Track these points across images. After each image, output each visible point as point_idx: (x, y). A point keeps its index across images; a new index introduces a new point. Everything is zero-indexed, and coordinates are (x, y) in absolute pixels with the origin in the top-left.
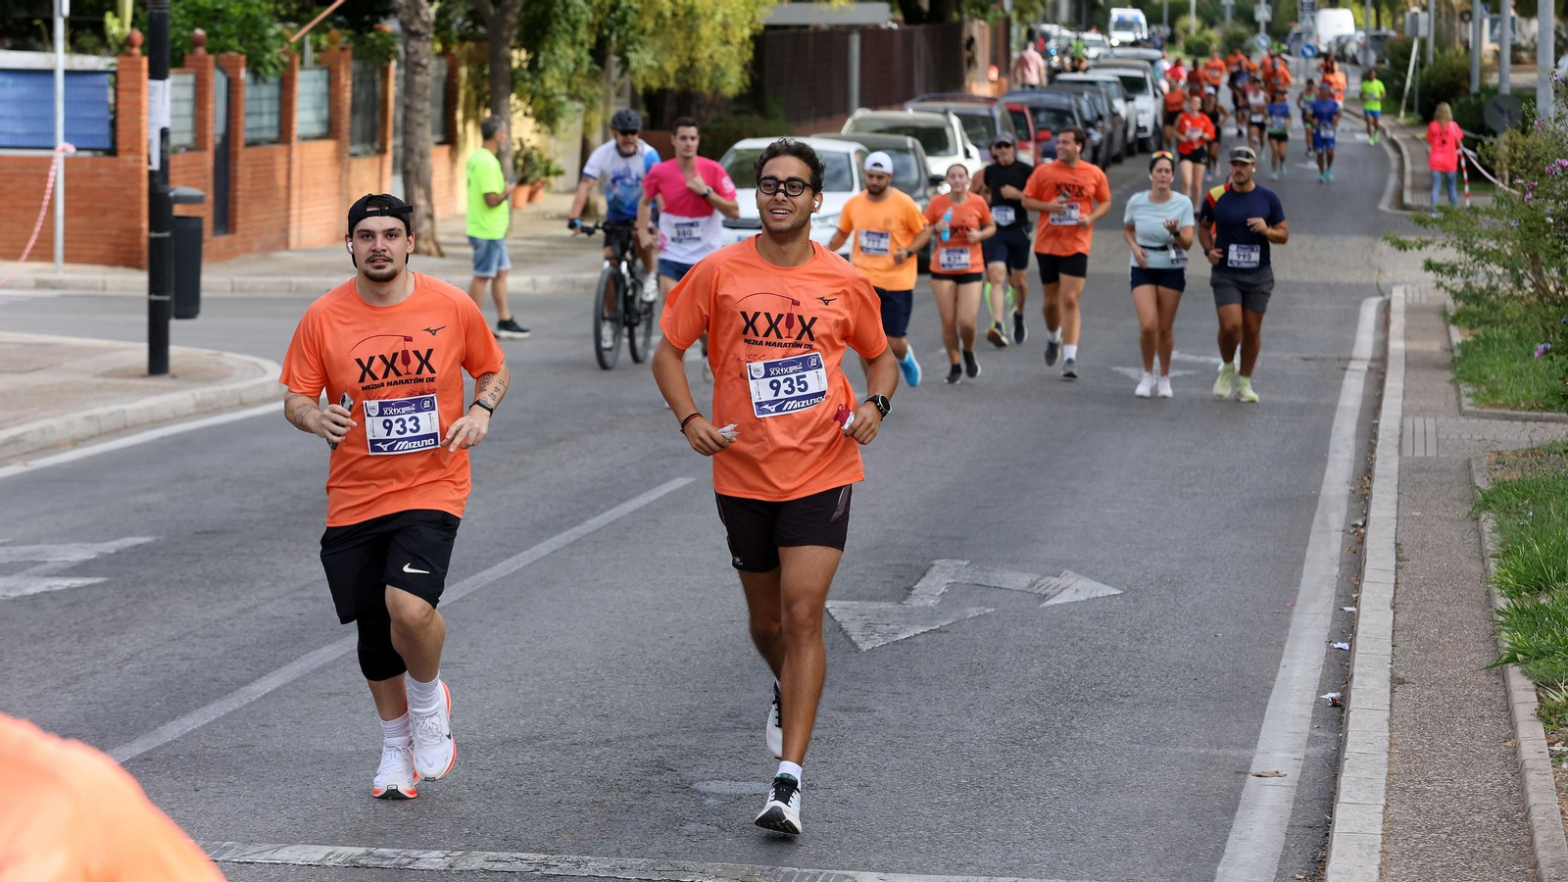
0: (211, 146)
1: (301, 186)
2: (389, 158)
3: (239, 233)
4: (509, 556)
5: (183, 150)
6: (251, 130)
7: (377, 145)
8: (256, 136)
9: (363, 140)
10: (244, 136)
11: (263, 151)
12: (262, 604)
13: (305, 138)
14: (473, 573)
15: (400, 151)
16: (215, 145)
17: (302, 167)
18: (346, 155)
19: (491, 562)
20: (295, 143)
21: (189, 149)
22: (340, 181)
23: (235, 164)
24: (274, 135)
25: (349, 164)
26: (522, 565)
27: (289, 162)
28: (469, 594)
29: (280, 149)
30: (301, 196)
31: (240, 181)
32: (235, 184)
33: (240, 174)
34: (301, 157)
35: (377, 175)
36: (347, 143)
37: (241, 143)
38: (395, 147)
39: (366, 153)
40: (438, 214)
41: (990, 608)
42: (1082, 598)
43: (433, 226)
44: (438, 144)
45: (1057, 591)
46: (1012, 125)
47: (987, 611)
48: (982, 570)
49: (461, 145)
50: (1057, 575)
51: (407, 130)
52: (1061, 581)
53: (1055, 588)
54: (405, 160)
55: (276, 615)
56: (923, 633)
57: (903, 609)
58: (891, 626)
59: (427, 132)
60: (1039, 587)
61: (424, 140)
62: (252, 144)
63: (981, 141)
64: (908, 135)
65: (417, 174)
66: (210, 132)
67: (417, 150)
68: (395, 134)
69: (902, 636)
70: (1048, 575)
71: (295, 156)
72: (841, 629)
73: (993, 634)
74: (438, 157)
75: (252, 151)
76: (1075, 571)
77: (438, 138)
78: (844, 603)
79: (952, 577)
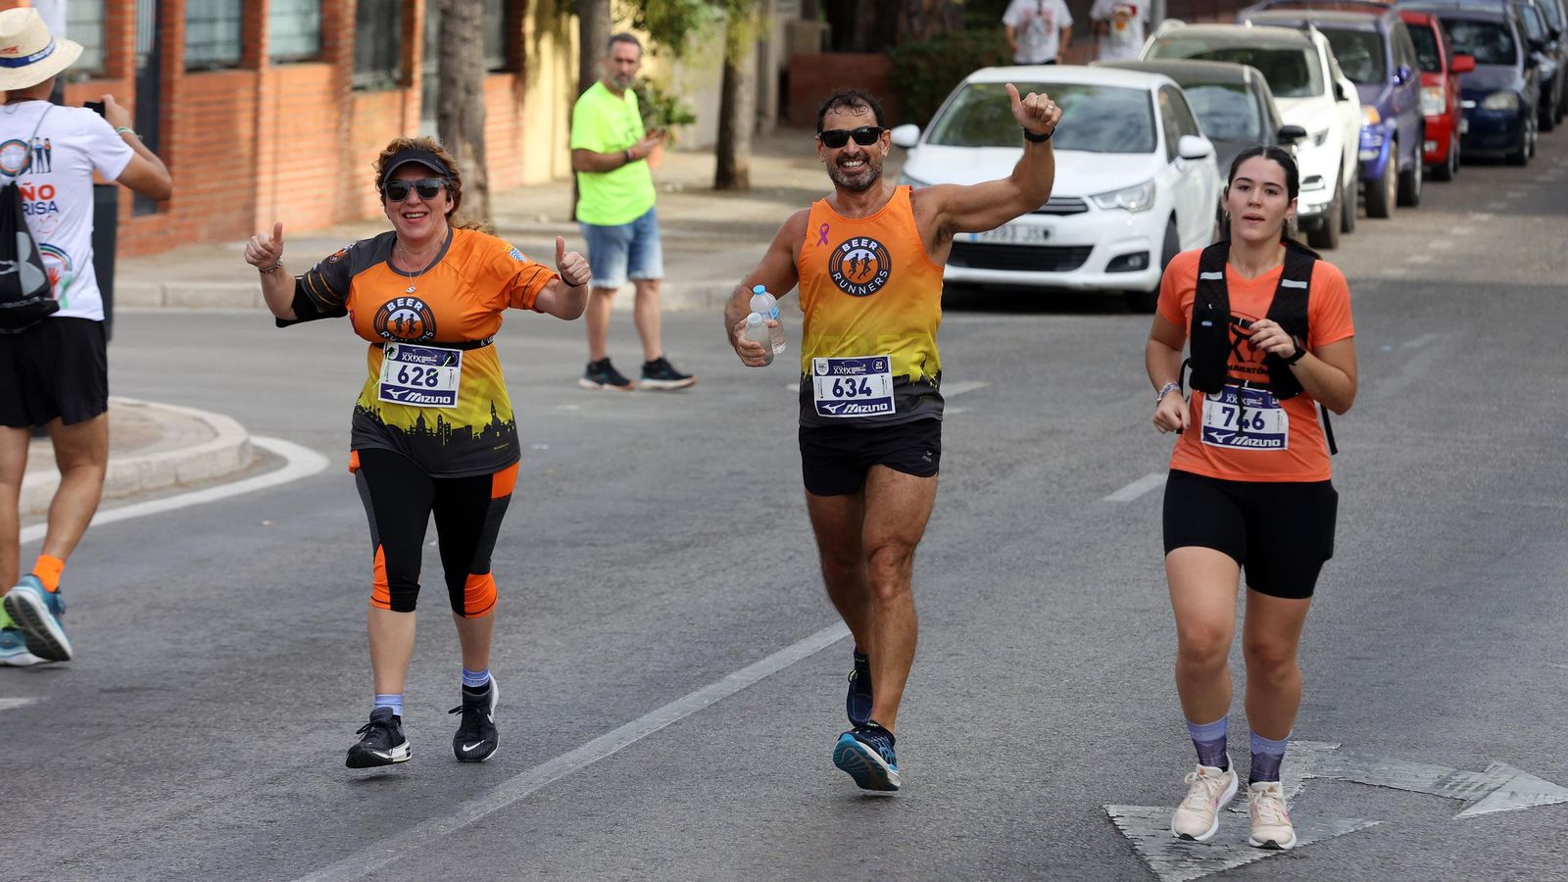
0: (130, 72)
1: (276, 136)
2: (416, 93)
3: (174, 212)
4: (607, 728)
5: (84, 77)
6: (196, 46)
7: (397, 74)
8: (203, 55)
9: (375, 66)
10: (184, 55)
11: (215, 80)
12: (209, 806)
13: (281, 61)
14: (548, 757)
15: (434, 83)
16: (137, 70)
17: (277, 106)
18: (347, 89)
19: (576, 741)
20: (267, 70)
21: (94, 76)
22: (337, 130)
23: (171, 102)
24: (231, 54)
25: (353, 103)
26: (625, 744)
27: (257, 98)
28: (540, 791)
29: (243, 76)
30: (276, 153)
31: (177, 127)
32: (170, 132)
33: (176, 117)
34: (278, 92)
35: (397, 120)
36: (349, 69)
37: (179, 67)
38: (425, 76)
39: (380, 85)
40: (494, 183)
41: (1373, 819)
42: (1523, 806)
43: (485, 204)
44: (494, 71)
45: (1480, 793)
46: (1412, 51)
47: (1369, 824)
48: (1360, 759)
49: (531, 74)
50: (1481, 769)
51: (445, 48)
52: (1487, 779)
53: (1477, 789)
54: (442, 98)
55: (232, 822)
56: (1266, 858)
57: (1235, 820)
58: (1214, 848)
59: (477, 53)
60: (1452, 788)
61: (472, 65)
62: (197, 68)
63: (1362, 75)
64: (1243, 62)
65: (461, 120)
66: (129, 49)
67: (461, 83)
68: (426, 56)
69: (1232, 864)
70: (1466, 768)
71: (267, 88)
72: (1134, 851)
73: (1379, 862)
74: (495, 93)
75: (196, 79)
76: (1510, 763)
77: (495, 62)
78: (1139, 808)
79: (1315, 770)
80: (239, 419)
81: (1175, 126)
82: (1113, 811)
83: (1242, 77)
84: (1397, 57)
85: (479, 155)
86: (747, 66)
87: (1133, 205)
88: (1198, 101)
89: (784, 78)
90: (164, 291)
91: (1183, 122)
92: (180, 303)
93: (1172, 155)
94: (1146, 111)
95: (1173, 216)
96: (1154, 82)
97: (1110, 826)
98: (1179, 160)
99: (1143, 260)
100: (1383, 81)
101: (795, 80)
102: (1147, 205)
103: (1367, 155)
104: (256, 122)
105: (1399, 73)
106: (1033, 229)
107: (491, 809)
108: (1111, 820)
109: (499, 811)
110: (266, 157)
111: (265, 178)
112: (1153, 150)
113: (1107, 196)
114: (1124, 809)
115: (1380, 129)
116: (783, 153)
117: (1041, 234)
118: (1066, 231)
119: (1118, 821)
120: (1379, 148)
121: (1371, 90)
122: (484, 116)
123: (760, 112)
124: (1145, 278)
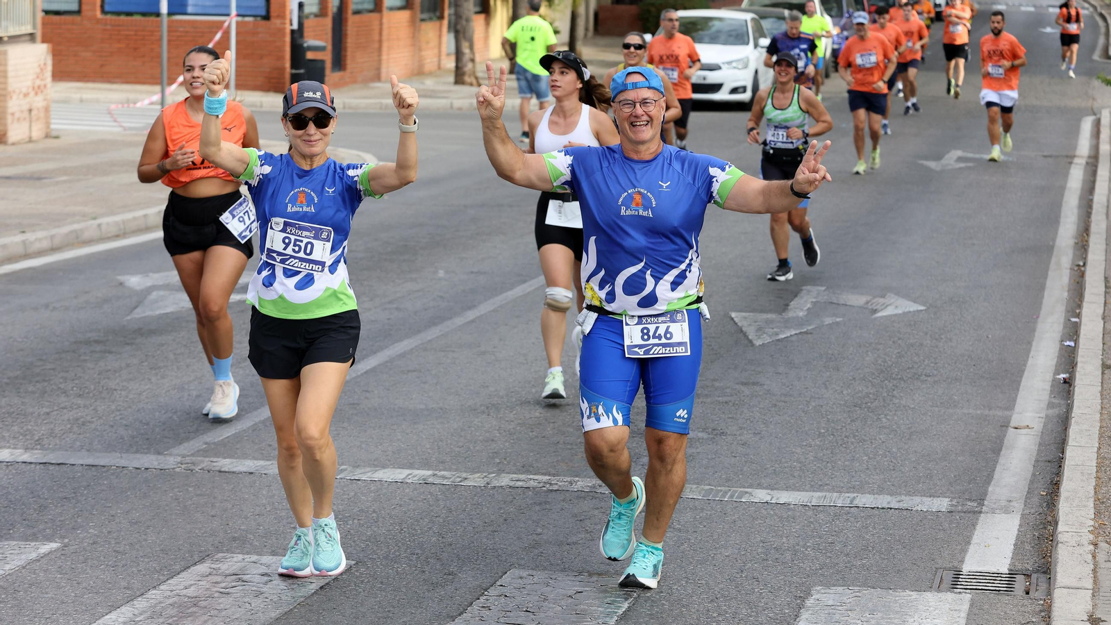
0: (330, 14)
1: (388, 40)
2: (445, 22)
3: (348, 71)
4: (525, 282)
5: (312, 17)
6: (357, 3)
7: (438, 14)
8: (360, 7)
9: (429, 11)
10: (352, 7)
11: (364, 17)
13: (391, 9)
14: (501, 293)
15: (453, 18)
16: (333, 14)
17: (389, 28)
18: (418, 20)
19: (512, 287)
20: (385, 12)
21: (316, 16)
22: (413, 37)
23: (346, 26)
24: (370, 6)
25: (420, 26)
26: (533, 288)
27: (381, 24)
28: (499, 307)
29: (375, 15)
30: (388, 47)
31: (349, 37)
32: (346, 39)
33: (349, 32)
34: (389, 21)
35: (438, 33)
36: (418, 12)
37: (350, 12)
38: (449, 15)
39: (431, 19)
40: (478, 58)
41: (840, 317)
42: (900, 312)
43: (474, 67)
44: (477, 13)
45: (883, 307)
46: (853, 3)
47: (838, 320)
48: (834, 293)
49: (492, 13)
50: (883, 296)
51: (456, 4)
52: (886, 301)
53: (882, 305)
54: (456, 24)
55: (373, 319)
56: (796, 334)
57: (783, 318)
58: (775, 330)
59: (470, 6)
60: (872, 304)
61: (469, 10)
62: (357, 12)
63: (833, 13)
64: (785, 8)
65: (464, 33)
66: (330, 5)
67: (464, 17)
68: (450, 6)
69: (782, 336)
70: (877, 296)
71: (385, 20)
72: (742, 331)
73: (842, 335)
74: (478, 22)
75: (357, 17)
76: (895, 294)
77: (478, 9)
78: (744, 314)
79: (815, 298)
80: (375, 155)
81: (757, 35)
82: (733, 315)
83: (784, 14)
84: (848, 6)
85: (471, 47)
86: (581, 10)
87: (740, 66)
88: (766, 24)
89: (596, 15)
90: (344, 103)
91: (760, 33)
92: (350, 108)
93: (756, 46)
94: (745, 29)
95: (756, 72)
96: (748, 16)
97: (732, 322)
98: (759, 49)
99: (744, 89)
100: (841, 16)
101: (601, 16)
102: (746, 66)
103: (836, 47)
104: (381, 34)
105: (848, 12)
106: (699, 77)
107: (478, 314)
108: (732, 319)
109: (482, 315)
110: (385, 49)
111: (384, 57)
112: (748, 44)
113: (729, 63)
114: (738, 314)
115: (841, 36)
116: (595, 45)
117: (702, 79)
118: (712, 77)
119: (735, 319)
120: (840, 44)
121: (837, 20)
122: (473, 32)
123: (587, 29)
124: (746, 97)
